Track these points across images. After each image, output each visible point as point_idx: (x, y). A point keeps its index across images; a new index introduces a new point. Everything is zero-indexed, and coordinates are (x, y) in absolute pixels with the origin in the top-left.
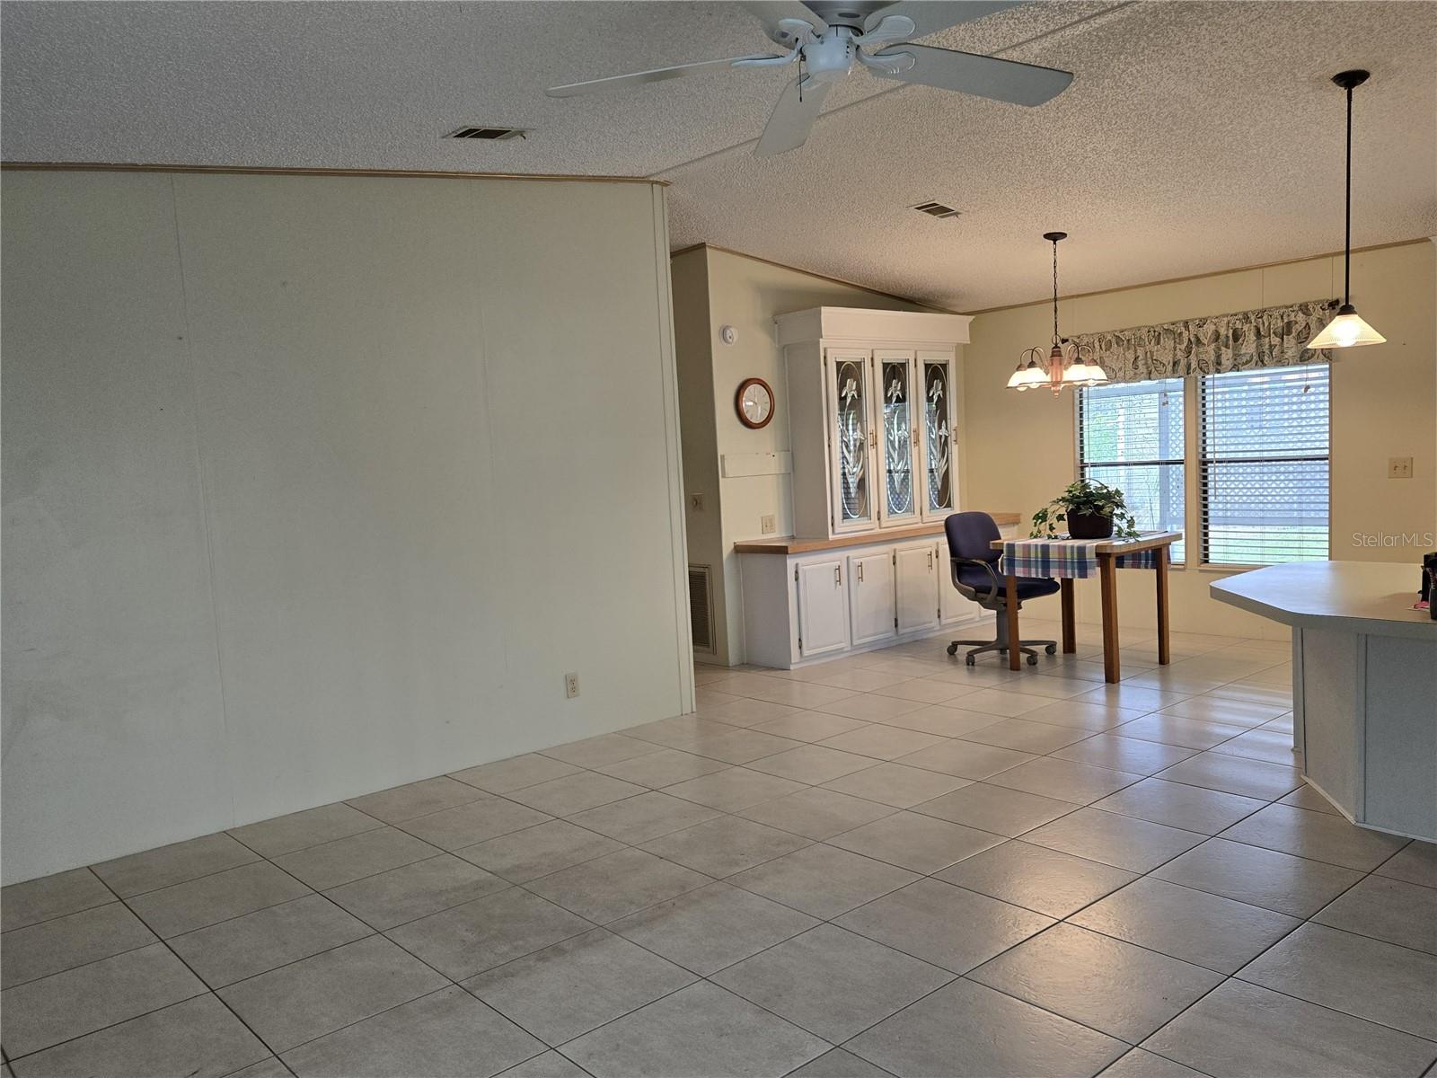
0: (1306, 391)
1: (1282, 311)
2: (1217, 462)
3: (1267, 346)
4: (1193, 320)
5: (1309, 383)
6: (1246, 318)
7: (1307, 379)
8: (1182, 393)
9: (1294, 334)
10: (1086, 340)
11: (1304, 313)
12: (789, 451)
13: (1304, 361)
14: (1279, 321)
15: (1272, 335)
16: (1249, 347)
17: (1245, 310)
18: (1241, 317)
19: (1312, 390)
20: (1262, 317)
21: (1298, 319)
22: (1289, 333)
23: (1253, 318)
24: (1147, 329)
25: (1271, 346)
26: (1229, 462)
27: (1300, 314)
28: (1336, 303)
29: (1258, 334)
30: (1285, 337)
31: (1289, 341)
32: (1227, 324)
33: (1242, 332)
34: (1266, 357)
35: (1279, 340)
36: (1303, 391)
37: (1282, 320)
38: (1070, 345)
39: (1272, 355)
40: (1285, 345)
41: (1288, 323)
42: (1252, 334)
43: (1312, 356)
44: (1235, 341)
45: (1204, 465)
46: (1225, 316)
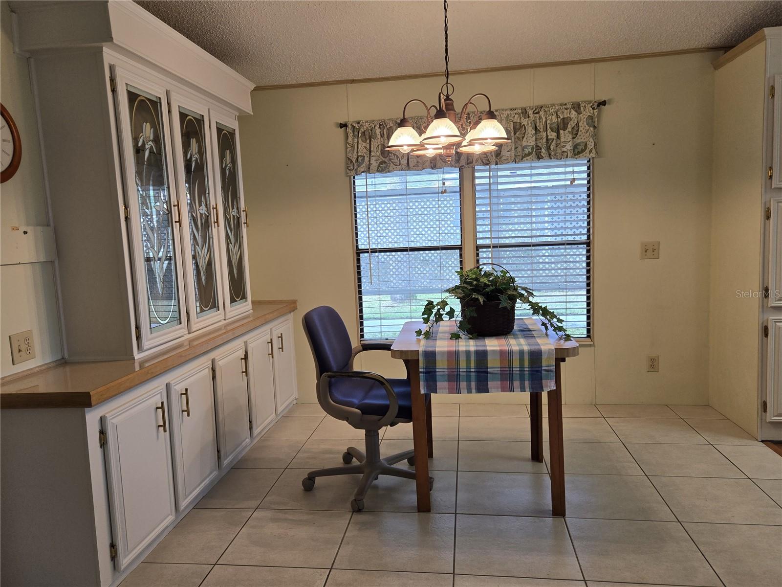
0: (572, 183)
1: (557, 108)
2: (487, 247)
3: (545, 140)
6: (525, 112)
7: (573, 172)
9: (569, 129)
10: (366, 126)
11: (576, 111)
12: (48, 225)
13: (579, 153)
14: (554, 117)
15: (549, 130)
16: (529, 141)
17: (524, 105)
18: (520, 111)
19: (577, 182)
20: (538, 113)
21: (572, 116)
22: (565, 129)
23: (531, 113)
25: (547, 140)
27: (573, 112)
28: (604, 103)
29: (536, 129)
30: (561, 132)
31: (566, 136)
32: (508, 117)
33: (521, 126)
34: (543, 150)
35: (554, 134)
36: (569, 183)
37: (558, 116)
38: (349, 130)
39: (548, 148)
40: (562, 140)
41: (563, 119)
42: (530, 128)
43: (583, 151)
44: (515, 134)
45: (477, 250)
46: (506, 110)
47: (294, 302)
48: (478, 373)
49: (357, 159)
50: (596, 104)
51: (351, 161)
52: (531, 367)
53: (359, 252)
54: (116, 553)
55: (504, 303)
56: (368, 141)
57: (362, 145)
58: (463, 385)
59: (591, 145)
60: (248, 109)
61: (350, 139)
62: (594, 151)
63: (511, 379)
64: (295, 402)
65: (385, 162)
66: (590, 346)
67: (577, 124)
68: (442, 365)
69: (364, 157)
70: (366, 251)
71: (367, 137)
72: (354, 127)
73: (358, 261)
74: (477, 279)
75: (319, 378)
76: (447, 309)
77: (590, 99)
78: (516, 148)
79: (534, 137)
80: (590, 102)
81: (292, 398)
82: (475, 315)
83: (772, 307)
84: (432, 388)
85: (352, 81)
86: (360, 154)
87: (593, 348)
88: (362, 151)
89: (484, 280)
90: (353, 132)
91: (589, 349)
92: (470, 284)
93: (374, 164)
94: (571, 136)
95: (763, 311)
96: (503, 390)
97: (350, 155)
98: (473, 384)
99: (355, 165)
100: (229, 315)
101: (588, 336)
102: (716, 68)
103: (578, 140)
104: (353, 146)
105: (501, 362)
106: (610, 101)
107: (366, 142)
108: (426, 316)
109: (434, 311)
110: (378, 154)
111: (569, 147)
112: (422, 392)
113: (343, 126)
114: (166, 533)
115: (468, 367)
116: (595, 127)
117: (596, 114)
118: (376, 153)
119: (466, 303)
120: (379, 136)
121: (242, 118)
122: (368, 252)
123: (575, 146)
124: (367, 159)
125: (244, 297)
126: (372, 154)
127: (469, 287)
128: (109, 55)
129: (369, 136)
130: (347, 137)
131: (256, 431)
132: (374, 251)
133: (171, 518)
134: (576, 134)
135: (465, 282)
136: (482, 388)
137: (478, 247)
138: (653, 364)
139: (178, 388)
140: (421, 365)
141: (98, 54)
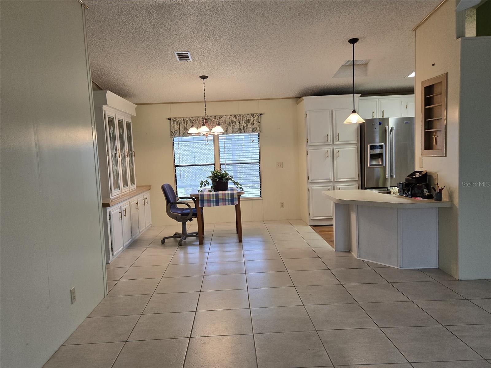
1: (246, 115)
2: (226, 164)
3: (242, 126)
4: (217, 116)
5: (254, 139)
6: (235, 117)
8: (213, 141)
9: (251, 123)
10: (178, 119)
11: (253, 117)
13: (254, 131)
14: (245, 119)
15: (244, 123)
16: (237, 127)
17: (235, 114)
18: (233, 116)
19: (254, 141)
20: (240, 117)
22: (249, 123)
23: (237, 117)
24: (201, 118)
25: (243, 126)
26: (229, 164)
27: (252, 117)
28: (262, 114)
29: (239, 122)
30: (248, 124)
31: (249, 125)
32: (229, 118)
33: (234, 121)
34: (242, 130)
35: (246, 125)
36: (252, 141)
37: (247, 118)
38: (172, 121)
39: (244, 129)
40: (248, 126)
41: (249, 119)
42: (237, 122)
43: (255, 130)
44: (232, 124)
45: (220, 165)
46: (229, 115)
47: (150, 186)
48: (216, 200)
49: (175, 132)
50: (259, 115)
51: (173, 132)
52: (231, 198)
53: (175, 166)
54: (113, 250)
55: (224, 180)
56: (179, 125)
57: (176, 126)
58: (212, 204)
59: (258, 129)
60: (135, 114)
61: (172, 124)
62: (259, 130)
63: (226, 202)
64: (150, 226)
65: (185, 133)
66: (261, 199)
67: (253, 121)
68: (205, 198)
69: (177, 131)
70: (178, 166)
71: (178, 124)
72: (173, 120)
73: (175, 170)
74: (216, 174)
75: (167, 206)
76: (207, 183)
77: (257, 113)
78: (233, 129)
79: (239, 126)
80: (257, 114)
81: (149, 224)
82: (216, 184)
83: (310, 183)
84: (203, 206)
85: (173, 103)
86: (176, 130)
87: (262, 200)
88: (177, 129)
89: (218, 174)
90: (173, 122)
91: (260, 200)
92: (214, 175)
93: (181, 133)
94: (251, 125)
95: (308, 184)
96: (223, 205)
97: (172, 130)
98: (215, 204)
99: (174, 134)
100: (123, 191)
101: (261, 196)
102: (297, 104)
103: (254, 127)
104: (173, 127)
105: (223, 197)
106: (264, 113)
107: (178, 125)
108: (201, 185)
109: (204, 184)
110: (183, 130)
111: (251, 129)
112: (200, 207)
113: (169, 119)
114: (121, 252)
115: (213, 199)
116: (259, 122)
117: (259, 118)
118: (182, 129)
119: (213, 181)
120: (183, 123)
121: (132, 117)
122: (179, 166)
123: (253, 129)
124: (178, 132)
125: (134, 183)
126: (180, 130)
127: (214, 176)
128: (104, 107)
129: (179, 123)
130: (171, 123)
131: (141, 231)
132: (182, 166)
133: (122, 247)
134: (253, 125)
135: (213, 175)
136: (217, 204)
137: (221, 165)
138: (282, 205)
139: (123, 208)
140: (199, 199)
141: (101, 108)
